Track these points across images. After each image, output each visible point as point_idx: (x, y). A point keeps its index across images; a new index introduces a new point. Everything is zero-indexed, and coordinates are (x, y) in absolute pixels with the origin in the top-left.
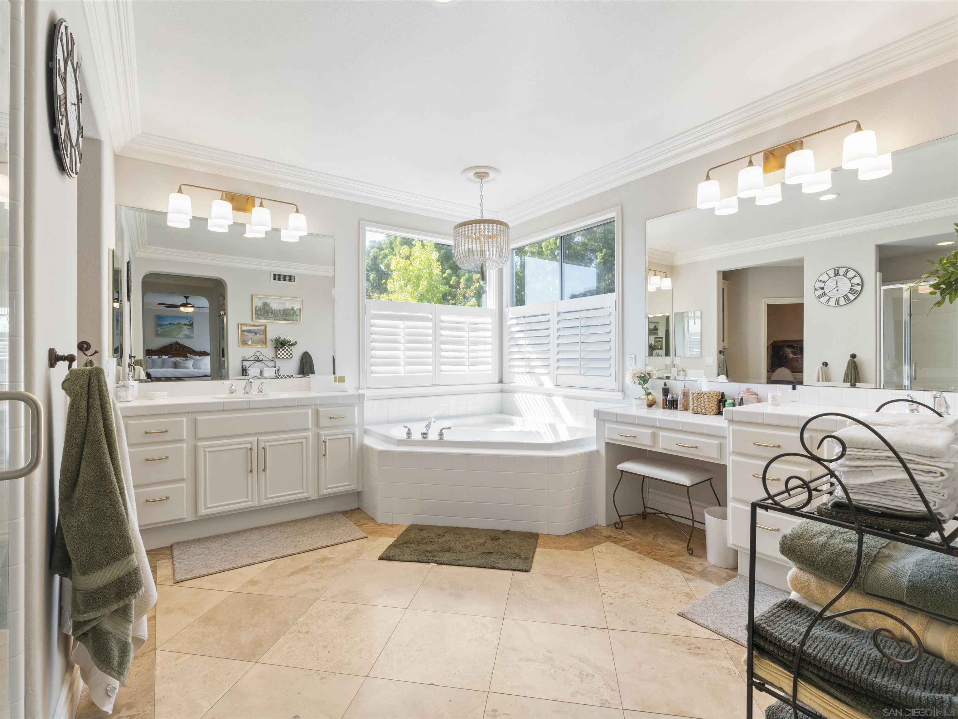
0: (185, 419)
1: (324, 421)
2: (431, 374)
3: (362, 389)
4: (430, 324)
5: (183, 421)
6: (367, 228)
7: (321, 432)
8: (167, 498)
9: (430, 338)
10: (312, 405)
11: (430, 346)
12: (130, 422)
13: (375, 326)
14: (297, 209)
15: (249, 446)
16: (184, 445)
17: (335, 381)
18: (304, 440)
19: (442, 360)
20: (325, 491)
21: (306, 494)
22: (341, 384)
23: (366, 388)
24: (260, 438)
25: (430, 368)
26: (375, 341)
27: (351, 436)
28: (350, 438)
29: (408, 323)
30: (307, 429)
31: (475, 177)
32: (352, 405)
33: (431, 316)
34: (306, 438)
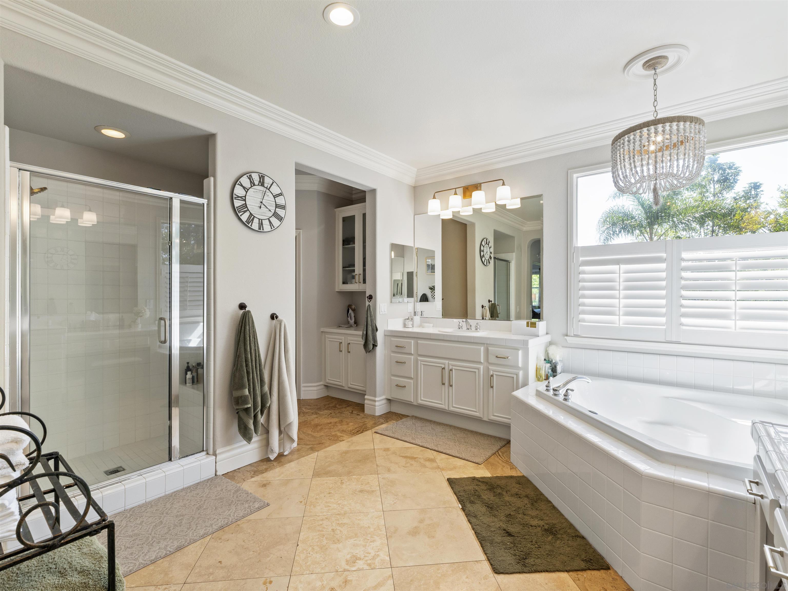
0: (413, 341)
1: (492, 359)
2: (665, 327)
3: (569, 336)
4: (663, 266)
5: (411, 342)
6: (575, 176)
7: (490, 367)
8: (405, 387)
9: (664, 283)
10: (484, 344)
11: (664, 292)
12: (392, 339)
13: (584, 272)
14: (503, 182)
15: (443, 366)
16: (412, 357)
17: (528, 326)
18: (477, 371)
19: (683, 310)
20: (492, 417)
21: (478, 414)
22: (533, 329)
23: (573, 335)
24: (450, 362)
25: (663, 320)
26: (584, 288)
27: (515, 376)
28: (513, 377)
29: (624, 267)
30: (480, 363)
31: (645, 69)
32: (518, 349)
33: (664, 255)
34: (479, 369)
